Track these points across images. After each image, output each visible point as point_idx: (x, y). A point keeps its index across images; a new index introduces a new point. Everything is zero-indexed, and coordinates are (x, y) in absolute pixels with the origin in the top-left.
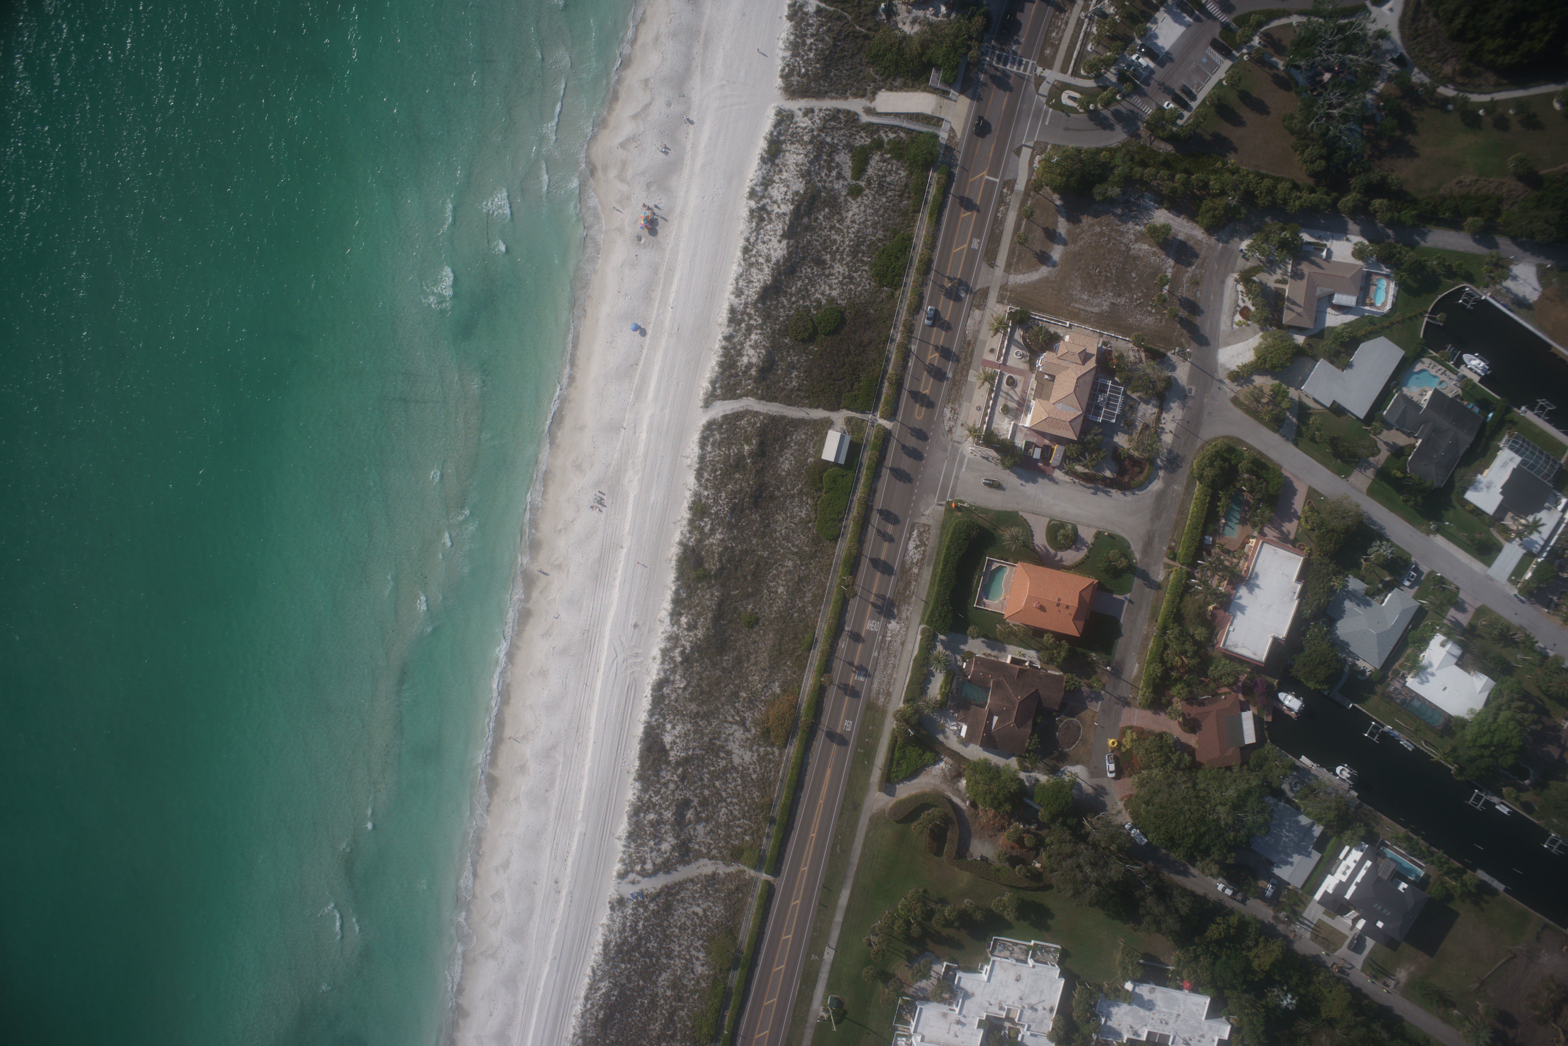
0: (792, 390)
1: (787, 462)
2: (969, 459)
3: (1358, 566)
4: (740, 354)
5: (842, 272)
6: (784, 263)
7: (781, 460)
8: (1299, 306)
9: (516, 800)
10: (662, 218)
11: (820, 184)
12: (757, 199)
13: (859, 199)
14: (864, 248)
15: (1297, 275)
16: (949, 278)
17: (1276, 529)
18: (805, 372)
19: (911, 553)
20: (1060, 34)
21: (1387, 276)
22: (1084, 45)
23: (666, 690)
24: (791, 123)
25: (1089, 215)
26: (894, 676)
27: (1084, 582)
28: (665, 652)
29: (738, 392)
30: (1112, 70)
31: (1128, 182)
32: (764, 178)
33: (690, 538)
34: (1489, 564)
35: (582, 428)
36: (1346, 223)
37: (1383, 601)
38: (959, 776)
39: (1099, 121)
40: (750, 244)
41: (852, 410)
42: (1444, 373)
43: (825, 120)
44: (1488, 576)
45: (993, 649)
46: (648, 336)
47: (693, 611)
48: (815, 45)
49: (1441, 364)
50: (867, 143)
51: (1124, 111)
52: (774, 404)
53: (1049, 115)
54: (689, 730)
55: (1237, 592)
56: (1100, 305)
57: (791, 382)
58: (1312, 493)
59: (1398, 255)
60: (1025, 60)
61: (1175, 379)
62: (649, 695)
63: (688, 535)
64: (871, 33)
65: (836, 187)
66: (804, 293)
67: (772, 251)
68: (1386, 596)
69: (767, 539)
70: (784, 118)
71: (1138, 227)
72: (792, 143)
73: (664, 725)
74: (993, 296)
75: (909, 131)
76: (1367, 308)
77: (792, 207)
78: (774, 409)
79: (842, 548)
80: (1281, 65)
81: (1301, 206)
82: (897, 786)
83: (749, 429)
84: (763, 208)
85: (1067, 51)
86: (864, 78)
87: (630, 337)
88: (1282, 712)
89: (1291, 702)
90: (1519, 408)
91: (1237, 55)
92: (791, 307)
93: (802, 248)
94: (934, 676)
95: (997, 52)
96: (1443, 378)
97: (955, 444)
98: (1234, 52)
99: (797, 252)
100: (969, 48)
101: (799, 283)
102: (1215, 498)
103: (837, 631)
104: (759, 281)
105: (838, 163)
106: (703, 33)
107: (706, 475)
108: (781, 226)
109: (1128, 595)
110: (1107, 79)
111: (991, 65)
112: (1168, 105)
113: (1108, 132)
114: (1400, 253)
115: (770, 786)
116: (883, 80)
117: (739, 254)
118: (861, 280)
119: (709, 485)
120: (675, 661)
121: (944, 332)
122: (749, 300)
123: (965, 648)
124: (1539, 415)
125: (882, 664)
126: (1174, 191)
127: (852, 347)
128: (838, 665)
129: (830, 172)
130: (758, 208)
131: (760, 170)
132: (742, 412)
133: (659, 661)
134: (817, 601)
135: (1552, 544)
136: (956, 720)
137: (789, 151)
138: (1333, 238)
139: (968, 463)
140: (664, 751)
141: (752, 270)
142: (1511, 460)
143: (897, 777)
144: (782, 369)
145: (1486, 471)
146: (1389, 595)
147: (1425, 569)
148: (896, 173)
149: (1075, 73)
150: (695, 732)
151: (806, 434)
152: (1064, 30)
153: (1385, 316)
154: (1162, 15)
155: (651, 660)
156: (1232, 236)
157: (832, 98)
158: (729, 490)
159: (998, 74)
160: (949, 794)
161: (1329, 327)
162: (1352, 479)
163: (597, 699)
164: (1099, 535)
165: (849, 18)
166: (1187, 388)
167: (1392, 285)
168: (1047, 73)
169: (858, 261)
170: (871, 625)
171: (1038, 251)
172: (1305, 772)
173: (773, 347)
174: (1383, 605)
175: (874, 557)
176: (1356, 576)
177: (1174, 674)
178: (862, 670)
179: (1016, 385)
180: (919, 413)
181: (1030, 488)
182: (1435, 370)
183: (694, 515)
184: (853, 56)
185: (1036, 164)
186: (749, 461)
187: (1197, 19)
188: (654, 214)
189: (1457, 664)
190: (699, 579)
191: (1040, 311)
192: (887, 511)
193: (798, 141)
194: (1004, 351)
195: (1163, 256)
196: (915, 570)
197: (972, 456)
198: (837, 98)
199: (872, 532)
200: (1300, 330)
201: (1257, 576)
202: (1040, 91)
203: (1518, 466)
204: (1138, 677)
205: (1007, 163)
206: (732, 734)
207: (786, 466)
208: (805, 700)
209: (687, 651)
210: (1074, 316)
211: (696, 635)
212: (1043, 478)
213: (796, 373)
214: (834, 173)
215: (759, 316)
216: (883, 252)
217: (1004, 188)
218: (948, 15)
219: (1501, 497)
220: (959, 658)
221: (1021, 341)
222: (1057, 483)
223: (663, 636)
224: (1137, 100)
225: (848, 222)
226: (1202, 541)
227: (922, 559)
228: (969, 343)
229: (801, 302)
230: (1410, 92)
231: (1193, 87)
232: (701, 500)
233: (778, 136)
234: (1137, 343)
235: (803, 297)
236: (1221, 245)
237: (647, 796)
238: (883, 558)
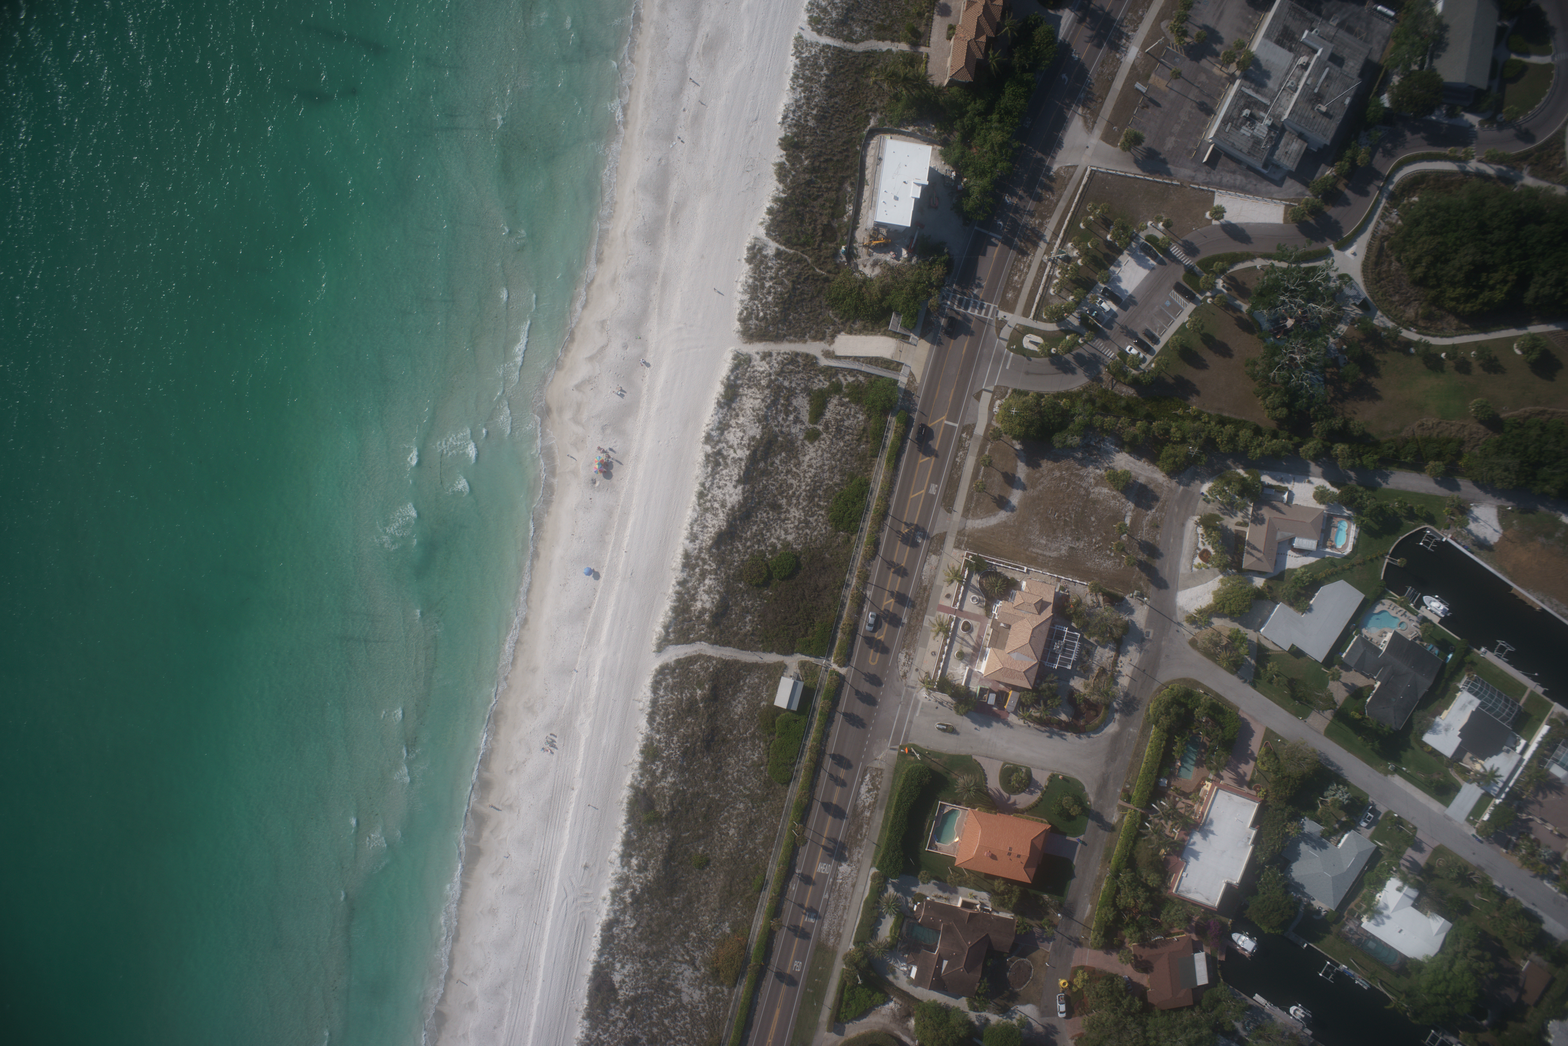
0: (746, 635)
1: (740, 706)
2: (923, 704)
3: (1315, 808)
4: (694, 598)
5: (798, 516)
6: (739, 509)
7: (734, 703)
8: (1259, 551)
9: (464, 1036)
10: (617, 461)
11: (777, 429)
12: (712, 444)
13: (816, 443)
14: (820, 492)
15: (1257, 520)
16: (906, 524)
17: (1232, 770)
18: (759, 616)
19: (863, 797)
20: (1022, 278)
21: (1348, 518)
22: (1046, 288)
23: (615, 930)
24: (749, 366)
25: (1048, 459)
26: (845, 917)
27: (1036, 828)
28: (615, 893)
29: (691, 636)
30: (1075, 314)
31: (1088, 428)
32: (720, 423)
33: (642, 781)
34: (1447, 803)
35: (534, 670)
36: (1308, 466)
37: (1339, 842)
38: (909, 1015)
39: (1061, 365)
40: (705, 489)
41: (806, 655)
42: (1404, 614)
43: (783, 364)
44: (1446, 816)
45: (944, 891)
46: (602, 580)
47: (644, 853)
48: (774, 288)
49: (1401, 606)
50: (825, 387)
51: (1086, 355)
52: (727, 648)
53: (1010, 359)
54: (638, 970)
55: (1191, 838)
56: (1058, 549)
57: (745, 626)
58: (1269, 734)
59: (1359, 500)
60: (986, 304)
61: (1133, 622)
62: (599, 935)
63: (639, 778)
64: (831, 276)
65: (793, 431)
66: (760, 538)
67: (727, 496)
68: (1342, 836)
69: (719, 782)
70: (741, 362)
71: (1098, 471)
72: (749, 387)
73: (613, 964)
74: (950, 541)
75: (868, 375)
76: (1328, 550)
77: (748, 453)
78: (728, 653)
79: (794, 792)
80: (1245, 307)
81: (1262, 454)
82: (847, 1025)
83: (702, 673)
84: (719, 453)
85: (1029, 294)
86: (823, 321)
87: (583, 580)
88: (1236, 951)
89: (1245, 943)
90: (1479, 649)
91: (1201, 298)
92: (746, 552)
93: (758, 493)
94: (884, 918)
95: (959, 296)
96: (1403, 619)
97: (910, 689)
98: (1198, 295)
99: (752, 497)
100: (930, 295)
101: (755, 528)
102: (1170, 743)
103: (788, 873)
104: (713, 526)
105: (795, 407)
106: (660, 275)
107: (658, 719)
108: (736, 471)
109: (1082, 837)
110: (1069, 322)
111: (952, 309)
112: (1130, 350)
113: (1070, 376)
114: (1361, 497)
115: (718, 1024)
116: (842, 323)
117: (694, 499)
118: (817, 525)
119: (661, 728)
120: (625, 902)
121: (900, 578)
122: (704, 545)
123: (917, 890)
124: (1499, 657)
125: (833, 906)
126: (1135, 437)
127: (806, 592)
128: (789, 907)
129: (787, 416)
130: (714, 452)
131: (716, 414)
132: (695, 657)
133: (609, 902)
134: (768, 843)
135: (1511, 784)
136: (905, 961)
137: (746, 395)
138: (1295, 480)
139: (922, 708)
140: (613, 990)
141: (707, 515)
142: (1470, 702)
143: (846, 1017)
144: (736, 614)
145: (1445, 713)
146: (1346, 836)
147: (1382, 809)
148: (854, 417)
149: (1037, 317)
150: (644, 972)
151: (759, 678)
152: (1027, 273)
153: (1346, 557)
154: (1126, 259)
155: (601, 901)
156: (1193, 479)
157: (791, 341)
158: (681, 734)
159: (959, 318)
160: (898, 1033)
161: (1289, 569)
162: (1309, 720)
163: (546, 938)
164: (1053, 778)
165: (809, 260)
166: (1145, 631)
167: (1353, 528)
168: (1009, 316)
169: (814, 505)
170: (822, 868)
171: (996, 496)
172: (1258, 1010)
173: (727, 592)
174: (1340, 845)
175: (826, 801)
176: (1312, 818)
177: (1127, 918)
178: (812, 912)
179: (972, 631)
180: (873, 659)
181: (984, 733)
182: (1395, 611)
183: (646, 758)
184: (812, 298)
185: (996, 409)
186: (701, 705)
187: (1161, 262)
188: (609, 457)
189: (1413, 906)
190: (650, 822)
191: (997, 556)
192: (839, 755)
193: (755, 385)
194: (960, 596)
195: (1123, 500)
196: (867, 814)
197: (926, 701)
198: (795, 342)
199: (824, 776)
200: (1260, 574)
201: (1211, 822)
202: (1001, 336)
203: (1477, 709)
204: (1091, 918)
205: (967, 407)
206: (682, 973)
207: (739, 710)
208: (755, 940)
209: (637, 893)
210: (1032, 561)
211: (646, 877)
212: (998, 722)
213: (750, 617)
214: (791, 417)
215: (714, 561)
216: (840, 497)
217: (963, 432)
218: (909, 259)
219: (1459, 740)
220: (910, 899)
221: (978, 586)
222: (1011, 727)
223: (613, 877)
224: (1099, 343)
225: (805, 466)
226: (1157, 784)
227: (875, 803)
228: (925, 589)
229: (756, 546)
230: (1373, 336)
231: (1156, 330)
232: (652, 744)
233: (735, 381)
234: (1095, 589)
235: (758, 542)
236: (1181, 487)
237: (596, 1034)
238: (834, 802)
